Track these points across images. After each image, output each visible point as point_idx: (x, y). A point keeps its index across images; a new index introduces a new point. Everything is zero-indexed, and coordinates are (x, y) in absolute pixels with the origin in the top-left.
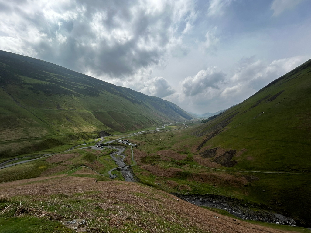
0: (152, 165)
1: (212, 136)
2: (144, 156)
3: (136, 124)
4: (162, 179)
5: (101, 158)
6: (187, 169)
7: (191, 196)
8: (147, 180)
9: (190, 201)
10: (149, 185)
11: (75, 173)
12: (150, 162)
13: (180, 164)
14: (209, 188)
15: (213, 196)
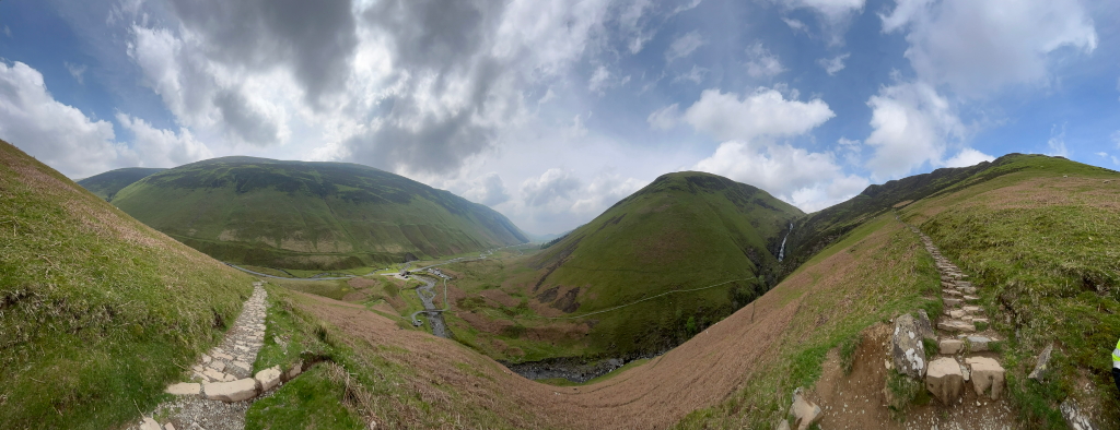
0: (473, 312)
1: (554, 268)
2: (461, 297)
3: (453, 245)
4: (486, 336)
5: (405, 292)
6: (521, 321)
7: (523, 364)
8: (464, 335)
9: (521, 373)
10: (467, 345)
11: (373, 308)
12: (470, 307)
13: (511, 314)
14: (546, 349)
15: (551, 361)
